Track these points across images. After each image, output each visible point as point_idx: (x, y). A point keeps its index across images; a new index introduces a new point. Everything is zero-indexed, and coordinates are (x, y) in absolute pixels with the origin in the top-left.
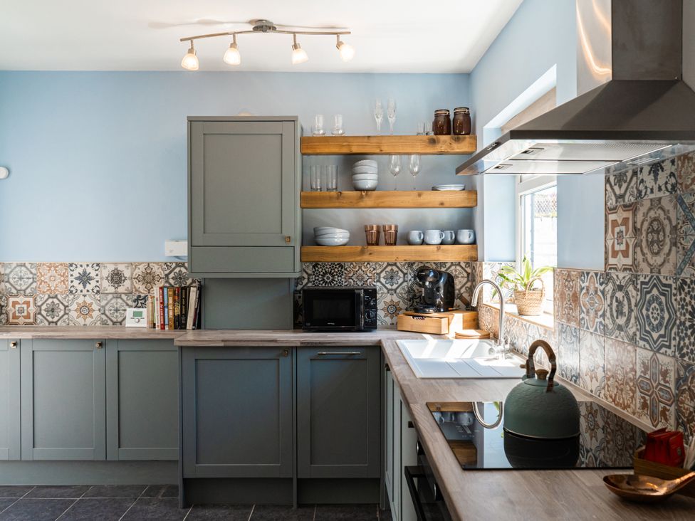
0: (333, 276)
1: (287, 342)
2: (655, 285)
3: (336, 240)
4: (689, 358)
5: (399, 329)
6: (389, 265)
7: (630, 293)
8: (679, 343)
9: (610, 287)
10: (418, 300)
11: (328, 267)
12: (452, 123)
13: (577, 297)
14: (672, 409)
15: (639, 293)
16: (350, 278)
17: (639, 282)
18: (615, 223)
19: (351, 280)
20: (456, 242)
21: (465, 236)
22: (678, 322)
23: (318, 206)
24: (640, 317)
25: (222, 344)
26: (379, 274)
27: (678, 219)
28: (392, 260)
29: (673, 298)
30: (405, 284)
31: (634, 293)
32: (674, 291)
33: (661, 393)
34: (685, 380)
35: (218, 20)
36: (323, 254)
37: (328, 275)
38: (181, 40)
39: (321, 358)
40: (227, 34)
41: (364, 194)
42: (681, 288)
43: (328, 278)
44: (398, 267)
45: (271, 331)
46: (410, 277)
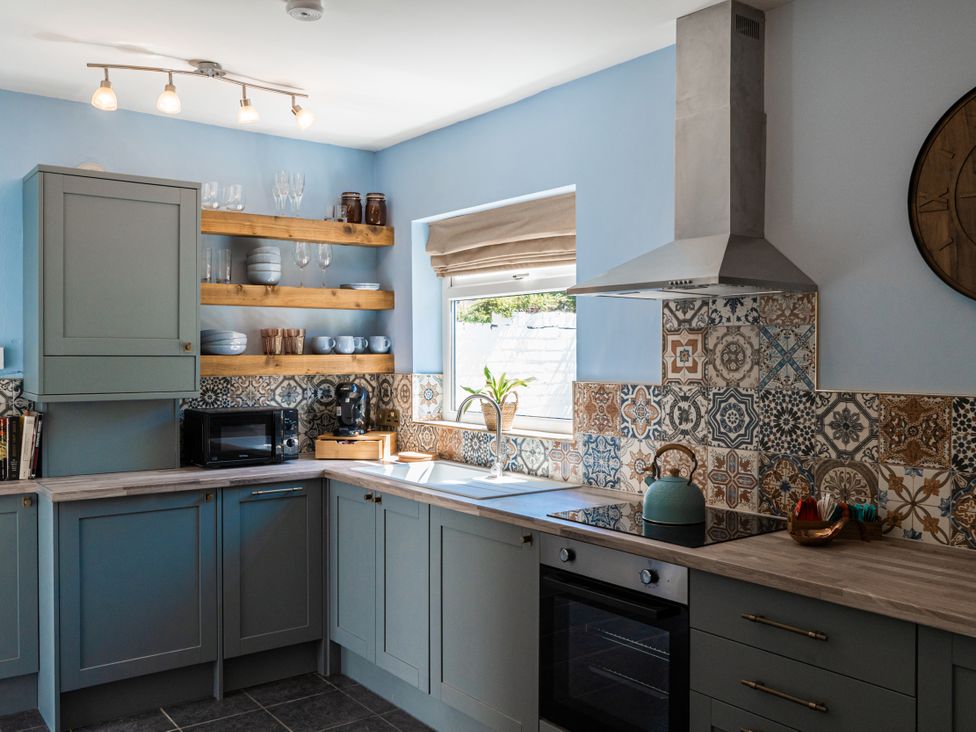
0: (216, 394)
1: (214, 482)
2: (732, 395)
3: (232, 348)
4: (775, 450)
5: (317, 457)
6: (285, 378)
7: (699, 403)
8: (763, 439)
9: (670, 399)
10: (319, 422)
11: (210, 382)
12: (364, 210)
13: (615, 408)
14: (755, 491)
15: (711, 403)
16: (239, 396)
17: (711, 393)
18: (676, 344)
19: (239, 399)
20: (368, 351)
21: (380, 344)
22: (761, 423)
23: (212, 301)
24: (713, 422)
25: (124, 493)
26: (274, 391)
27: (760, 344)
28: (289, 373)
29: (755, 406)
30: (304, 402)
31: (705, 402)
32: (755, 399)
33: (741, 481)
34: (770, 466)
35: (150, 50)
36: (219, 365)
37: (210, 393)
38: (89, 65)
39: (258, 499)
40: (161, 70)
41: (269, 289)
42: (763, 398)
43: (210, 397)
44: (296, 381)
45: (155, 472)
46: (309, 394)
